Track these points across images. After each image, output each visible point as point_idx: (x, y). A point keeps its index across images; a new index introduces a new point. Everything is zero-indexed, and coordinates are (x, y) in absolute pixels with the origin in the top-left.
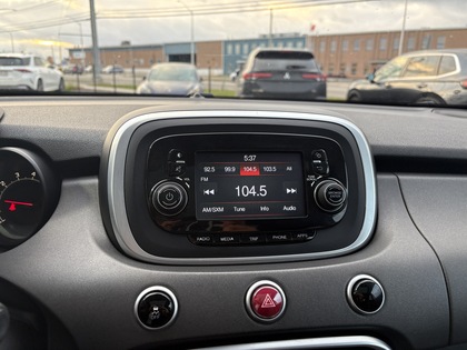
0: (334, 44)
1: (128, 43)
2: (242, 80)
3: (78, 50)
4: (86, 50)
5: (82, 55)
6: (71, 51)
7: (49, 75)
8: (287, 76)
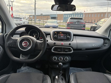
0: (90, 15)
1: (42, 14)
2: (67, 24)
3: (31, 16)
4: (33, 16)
5: (32, 17)
6: (30, 16)
7: (26, 21)
8: (77, 23)
